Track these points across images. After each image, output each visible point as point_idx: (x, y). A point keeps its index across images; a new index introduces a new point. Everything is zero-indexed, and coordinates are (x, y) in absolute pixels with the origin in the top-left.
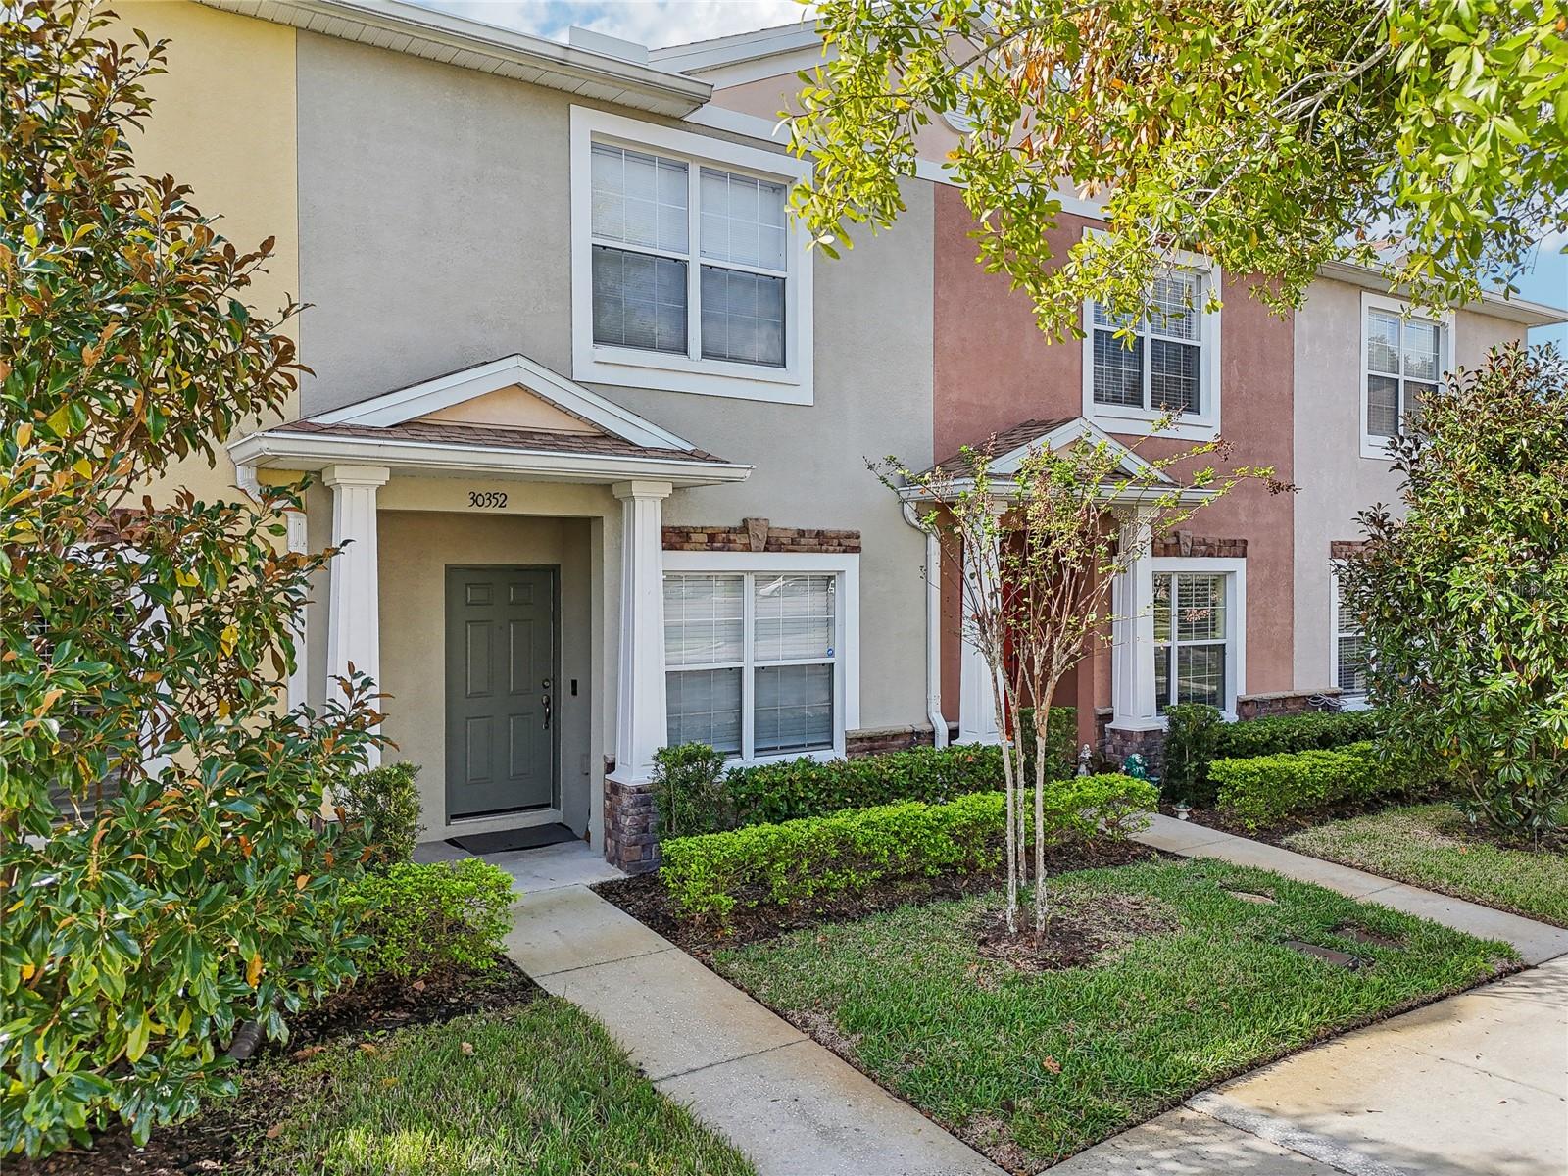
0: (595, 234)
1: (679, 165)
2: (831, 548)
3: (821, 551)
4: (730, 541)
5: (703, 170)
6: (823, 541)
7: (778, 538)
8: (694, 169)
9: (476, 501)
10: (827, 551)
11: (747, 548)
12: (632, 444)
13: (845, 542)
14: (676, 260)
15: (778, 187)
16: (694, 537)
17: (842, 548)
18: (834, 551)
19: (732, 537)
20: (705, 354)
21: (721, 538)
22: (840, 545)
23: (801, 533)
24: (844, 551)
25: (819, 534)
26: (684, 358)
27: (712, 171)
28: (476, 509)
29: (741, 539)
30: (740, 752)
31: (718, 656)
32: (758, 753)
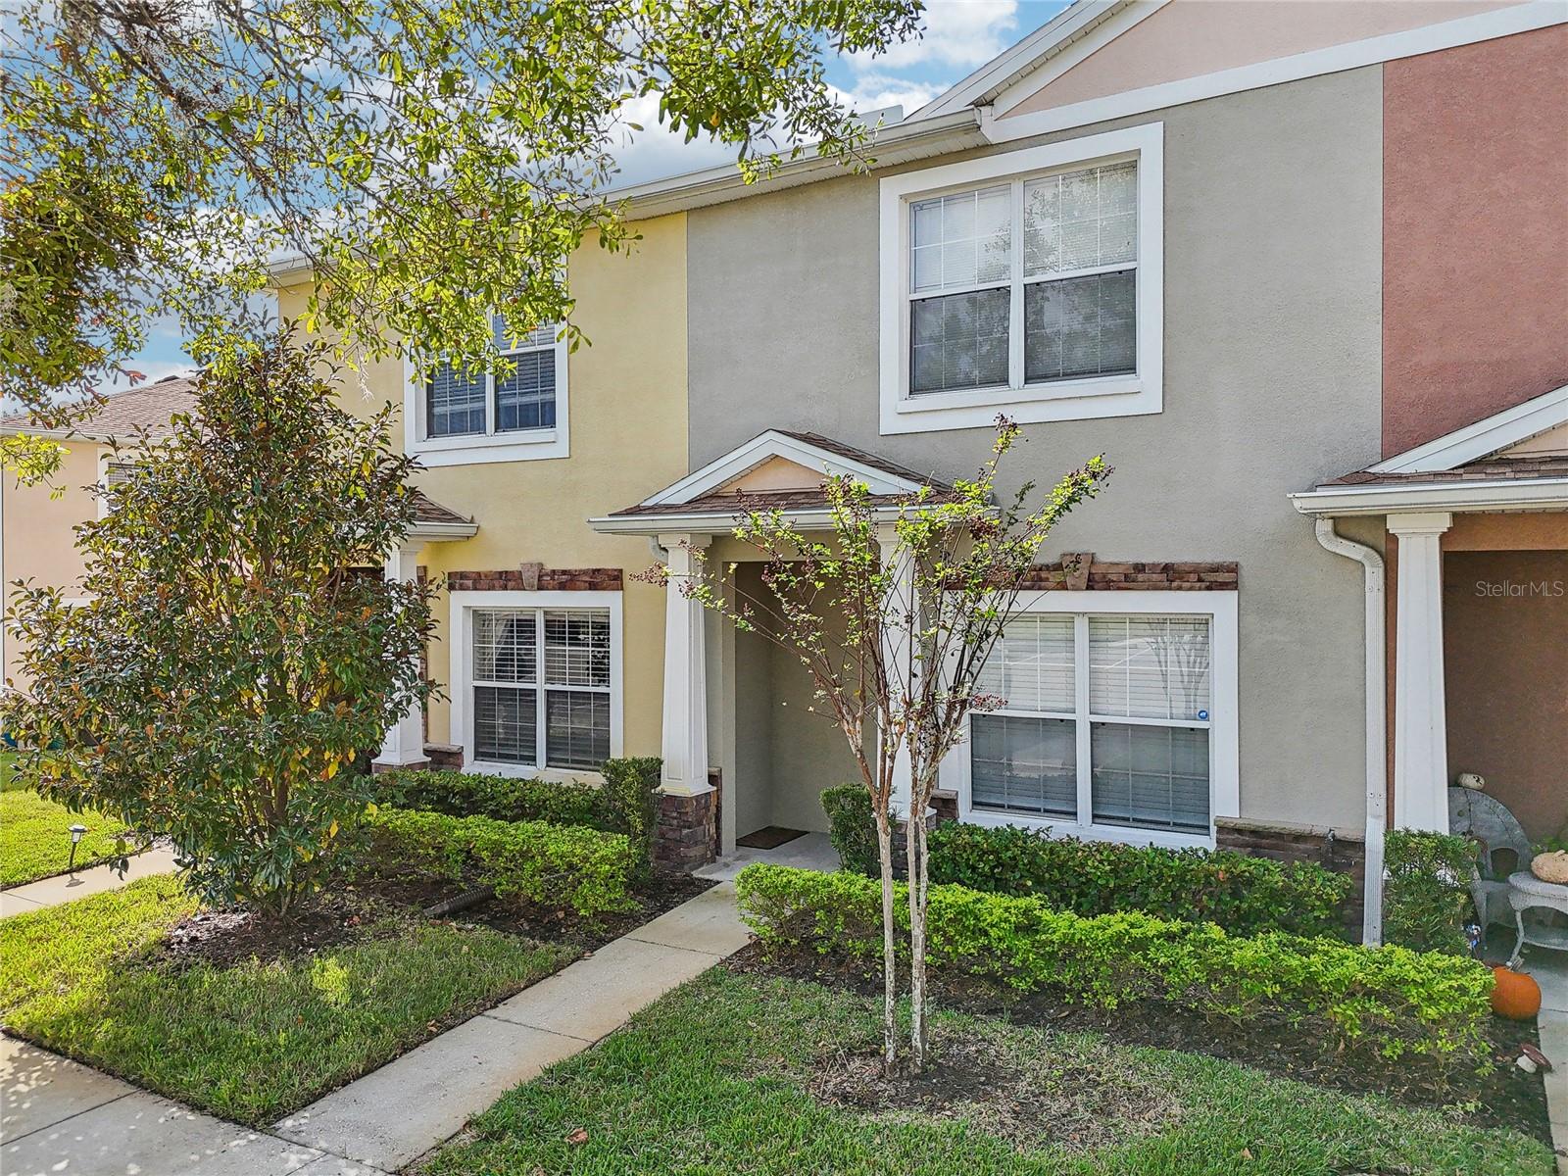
0: (912, 291)
1: (1002, 190)
2: (1185, 585)
3: (1170, 589)
4: (1041, 580)
5: (1026, 185)
6: (1172, 576)
7: (1104, 576)
8: (1017, 189)
10: (1180, 588)
11: (1063, 586)
13: (1212, 577)
14: (998, 289)
15: (1129, 165)
17: (1203, 585)
18: (1191, 589)
19: (1044, 575)
20: (1029, 379)
21: (1029, 577)
22: (1200, 580)
23: (1140, 568)
24: (1209, 588)
25: (1167, 568)
26: (1005, 388)
27: (1041, 180)
29: (1055, 577)
30: (1075, 814)
31: (1044, 704)
32: (1097, 820)
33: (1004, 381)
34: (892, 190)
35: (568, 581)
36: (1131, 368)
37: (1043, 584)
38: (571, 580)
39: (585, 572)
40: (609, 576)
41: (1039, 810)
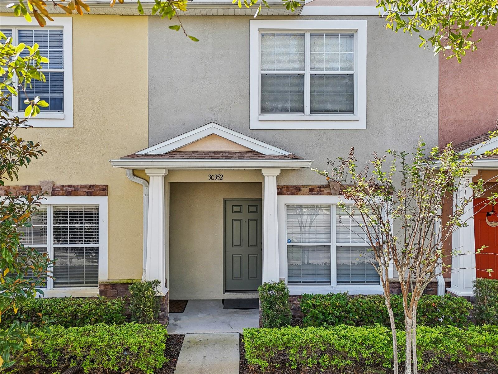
0: (262, 70)
1: (300, 35)
4: (321, 191)
5: (311, 35)
8: (308, 36)
9: (211, 178)
11: (330, 194)
12: (261, 154)
14: (299, 74)
15: (351, 35)
16: (303, 189)
19: (322, 189)
20: (312, 112)
21: (316, 190)
26: (302, 114)
27: (316, 34)
28: (211, 181)
29: (327, 190)
30: (330, 282)
31: (318, 240)
32: (339, 284)
33: (302, 111)
34: (255, 26)
35: (73, 191)
36: (351, 111)
37: (322, 193)
38: (75, 190)
39: (84, 187)
40: (100, 188)
41: (315, 282)
